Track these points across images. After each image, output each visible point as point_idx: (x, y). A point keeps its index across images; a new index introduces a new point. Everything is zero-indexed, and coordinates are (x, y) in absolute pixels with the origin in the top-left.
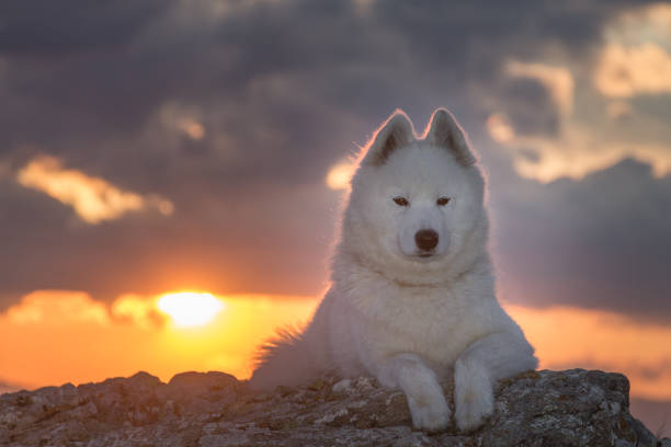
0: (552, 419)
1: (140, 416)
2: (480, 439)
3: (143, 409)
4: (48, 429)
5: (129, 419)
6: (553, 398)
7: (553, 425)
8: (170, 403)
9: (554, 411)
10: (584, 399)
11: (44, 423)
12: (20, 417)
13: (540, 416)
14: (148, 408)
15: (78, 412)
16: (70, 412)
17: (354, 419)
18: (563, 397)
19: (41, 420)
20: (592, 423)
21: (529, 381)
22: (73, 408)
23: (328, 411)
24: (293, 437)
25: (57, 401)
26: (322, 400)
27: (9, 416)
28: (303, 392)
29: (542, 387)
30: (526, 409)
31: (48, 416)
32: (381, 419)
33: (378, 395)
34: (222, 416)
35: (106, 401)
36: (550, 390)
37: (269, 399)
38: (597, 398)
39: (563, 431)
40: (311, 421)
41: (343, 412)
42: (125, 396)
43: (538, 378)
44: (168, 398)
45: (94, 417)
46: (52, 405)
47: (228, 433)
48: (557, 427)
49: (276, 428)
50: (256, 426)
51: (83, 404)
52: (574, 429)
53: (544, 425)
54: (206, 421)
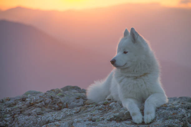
0: (171, 120)
1: (57, 106)
3: (57, 104)
4: (31, 109)
5: (54, 107)
6: (171, 114)
8: (65, 103)
9: (171, 118)
10: (179, 114)
11: (30, 107)
12: (23, 106)
13: (167, 119)
14: (59, 105)
15: (39, 104)
16: (37, 104)
18: (174, 114)
20: (182, 121)
21: (164, 107)
22: (38, 103)
23: (108, 116)
24: (98, 125)
25: (33, 101)
26: (107, 108)
27: (20, 105)
28: (102, 106)
29: (168, 110)
30: (163, 117)
31: (31, 105)
32: (123, 118)
33: (122, 111)
34: (80, 111)
35: (47, 101)
36: (170, 112)
37: (92, 107)
38: (183, 114)
39: (174, 124)
40: (103, 119)
41: (112, 117)
42: (52, 100)
43: (167, 106)
44: (65, 102)
45: (44, 106)
46: (32, 102)
47: (81, 122)
48: (172, 123)
49: (94, 121)
50: (88, 120)
51: (41, 102)
52: (177, 123)
53: (168, 122)
54: (75, 113)
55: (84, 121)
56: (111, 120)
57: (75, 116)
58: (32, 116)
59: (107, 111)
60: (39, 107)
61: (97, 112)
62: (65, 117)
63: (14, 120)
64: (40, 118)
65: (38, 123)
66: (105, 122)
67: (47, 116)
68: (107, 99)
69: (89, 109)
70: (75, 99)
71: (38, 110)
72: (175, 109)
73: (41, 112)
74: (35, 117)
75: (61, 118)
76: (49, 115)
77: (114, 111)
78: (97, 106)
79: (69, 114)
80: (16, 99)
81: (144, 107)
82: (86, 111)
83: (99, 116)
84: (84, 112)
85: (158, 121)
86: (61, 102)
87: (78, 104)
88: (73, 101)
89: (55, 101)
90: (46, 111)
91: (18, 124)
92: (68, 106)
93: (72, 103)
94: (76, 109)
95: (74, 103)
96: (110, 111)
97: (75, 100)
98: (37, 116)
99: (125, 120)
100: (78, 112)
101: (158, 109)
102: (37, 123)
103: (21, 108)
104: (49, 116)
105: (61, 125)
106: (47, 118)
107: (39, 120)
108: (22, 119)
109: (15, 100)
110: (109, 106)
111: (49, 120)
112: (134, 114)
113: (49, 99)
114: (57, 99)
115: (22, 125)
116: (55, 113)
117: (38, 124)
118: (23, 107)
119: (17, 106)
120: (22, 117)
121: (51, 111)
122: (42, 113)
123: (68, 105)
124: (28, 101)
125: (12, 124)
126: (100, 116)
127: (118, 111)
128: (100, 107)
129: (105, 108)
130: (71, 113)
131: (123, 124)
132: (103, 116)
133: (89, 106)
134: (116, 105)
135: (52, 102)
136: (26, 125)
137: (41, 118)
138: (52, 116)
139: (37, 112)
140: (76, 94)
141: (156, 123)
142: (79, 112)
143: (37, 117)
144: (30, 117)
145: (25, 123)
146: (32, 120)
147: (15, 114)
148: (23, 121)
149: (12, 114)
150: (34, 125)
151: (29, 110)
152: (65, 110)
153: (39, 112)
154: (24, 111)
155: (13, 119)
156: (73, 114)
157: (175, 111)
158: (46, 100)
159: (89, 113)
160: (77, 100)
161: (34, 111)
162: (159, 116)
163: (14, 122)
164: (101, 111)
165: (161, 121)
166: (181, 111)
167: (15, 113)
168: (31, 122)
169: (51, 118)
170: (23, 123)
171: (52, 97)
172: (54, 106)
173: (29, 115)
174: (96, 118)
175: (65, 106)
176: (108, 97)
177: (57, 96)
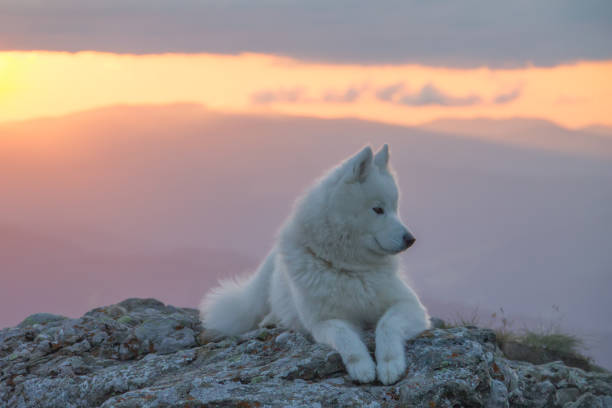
0: (448, 372)
1: (124, 351)
2: (398, 389)
3: (126, 345)
4: (54, 360)
5: (116, 353)
6: (448, 356)
7: (450, 376)
8: (147, 342)
9: (449, 365)
10: (469, 355)
11: (51, 356)
12: (32, 352)
13: (439, 369)
14: (130, 346)
15: (75, 347)
16: (69, 348)
17: (303, 372)
18: (454, 355)
19: (48, 354)
20: (476, 373)
21: (426, 339)
22: (72, 344)
23: (283, 368)
24: (261, 391)
25: (59, 338)
26: (269, 349)
27: (25, 351)
28: (254, 342)
29: (437, 345)
30: (427, 363)
31: (53, 350)
32: (321, 372)
33: (317, 353)
34: (194, 360)
35: (97, 338)
36: (445, 349)
37: (227, 346)
38: (477, 353)
39: (457, 381)
40: (271, 376)
41: (294, 368)
42: (110, 334)
43: (433, 336)
44: (145, 338)
45: (88, 351)
46: (56, 342)
47: (211, 386)
48: (453, 378)
49: (246, 381)
50: (231, 380)
51: (79, 340)
52: (465, 379)
53: (443, 377)
54: (182, 364)
55: (220, 383)
56: (291, 377)
57: (185, 371)
58: (62, 377)
59: (272, 355)
60: (75, 353)
61: (247, 358)
62: (157, 376)
63: (13, 390)
64: (86, 383)
65: (82, 395)
66: (276, 381)
67: (106, 376)
68: (262, 324)
69: (221, 353)
70: (172, 330)
71: (77, 362)
72: (455, 342)
73: (86, 366)
74: (72, 380)
75: (146, 378)
76: (111, 373)
77: (293, 355)
78: (239, 344)
79: (166, 367)
80: (8, 337)
81: (373, 339)
82: (212, 358)
83: (257, 369)
84: (208, 360)
85: (416, 374)
86: (135, 340)
87: (181, 342)
88: (168, 336)
89: (118, 336)
90: (100, 364)
91: (27, 400)
92: (155, 348)
93: (164, 341)
94: (184, 354)
95: (170, 339)
96: (282, 356)
97: (172, 333)
98: (75, 376)
99: (328, 376)
100: (189, 362)
101: (410, 344)
102: (79, 397)
103: (28, 360)
104: (112, 376)
105: (159, 395)
106: (107, 380)
107: (84, 387)
108: (35, 386)
109: (8, 340)
110: (274, 343)
111: (113, 387)
112: (353, 360)
113: (102, 333)
114: (121, 330)
115: (38, 402)
116: (126, 368)
117: (84, 398)
118: (32, 356)
119: (15, 354)
120: (36, 382)
121: (111, 364)
122: (87, 369)
123: (156, 346)
124: (44, 339)
125: (11, 401)
126: (260, 368)
127: (304, 354)
128: (250, 345)
129: (265, 348)
130: (173, 366)
131: (328, 386)
132: (269, 367)
133: (219, 344)
134: (294, 340)
135: (109, 340)
136: (48, 403)
137: (89, 382)
138: (121, 374)
139: (74, 366)
140: (172, 316)
141: (411, 380)
142: (195, 363)
143: (78, 381)
144: (57, 380)
145: (45, 398)
146: (65, 390)
147: (13, 376)
148: (39, 393)
149: (6, 375)
150: (71, 400)
151: (49, 363)
152: (150, 358)
153: (79, 366)
154: (36, 366)
155: (10, 388)
156: (178, 367)
157: (457, 348)
158: (93, 334)
159: (226, 362)
160: (178, 332)
161: (65, 364)
162: (416, 360)
163: (14, 397)
164: (256, 357)
165: (424, 375)
166: (472, 346)
167: (13, 371)
168: (63, 395)
169: (117, 382)
170: (40, 398)
171: (106, 326)
172: (116, 348)
173: (54, 375)
174: (250, 372)
175: (148, 348)
176: (266, 321)
177: (121, 323)
